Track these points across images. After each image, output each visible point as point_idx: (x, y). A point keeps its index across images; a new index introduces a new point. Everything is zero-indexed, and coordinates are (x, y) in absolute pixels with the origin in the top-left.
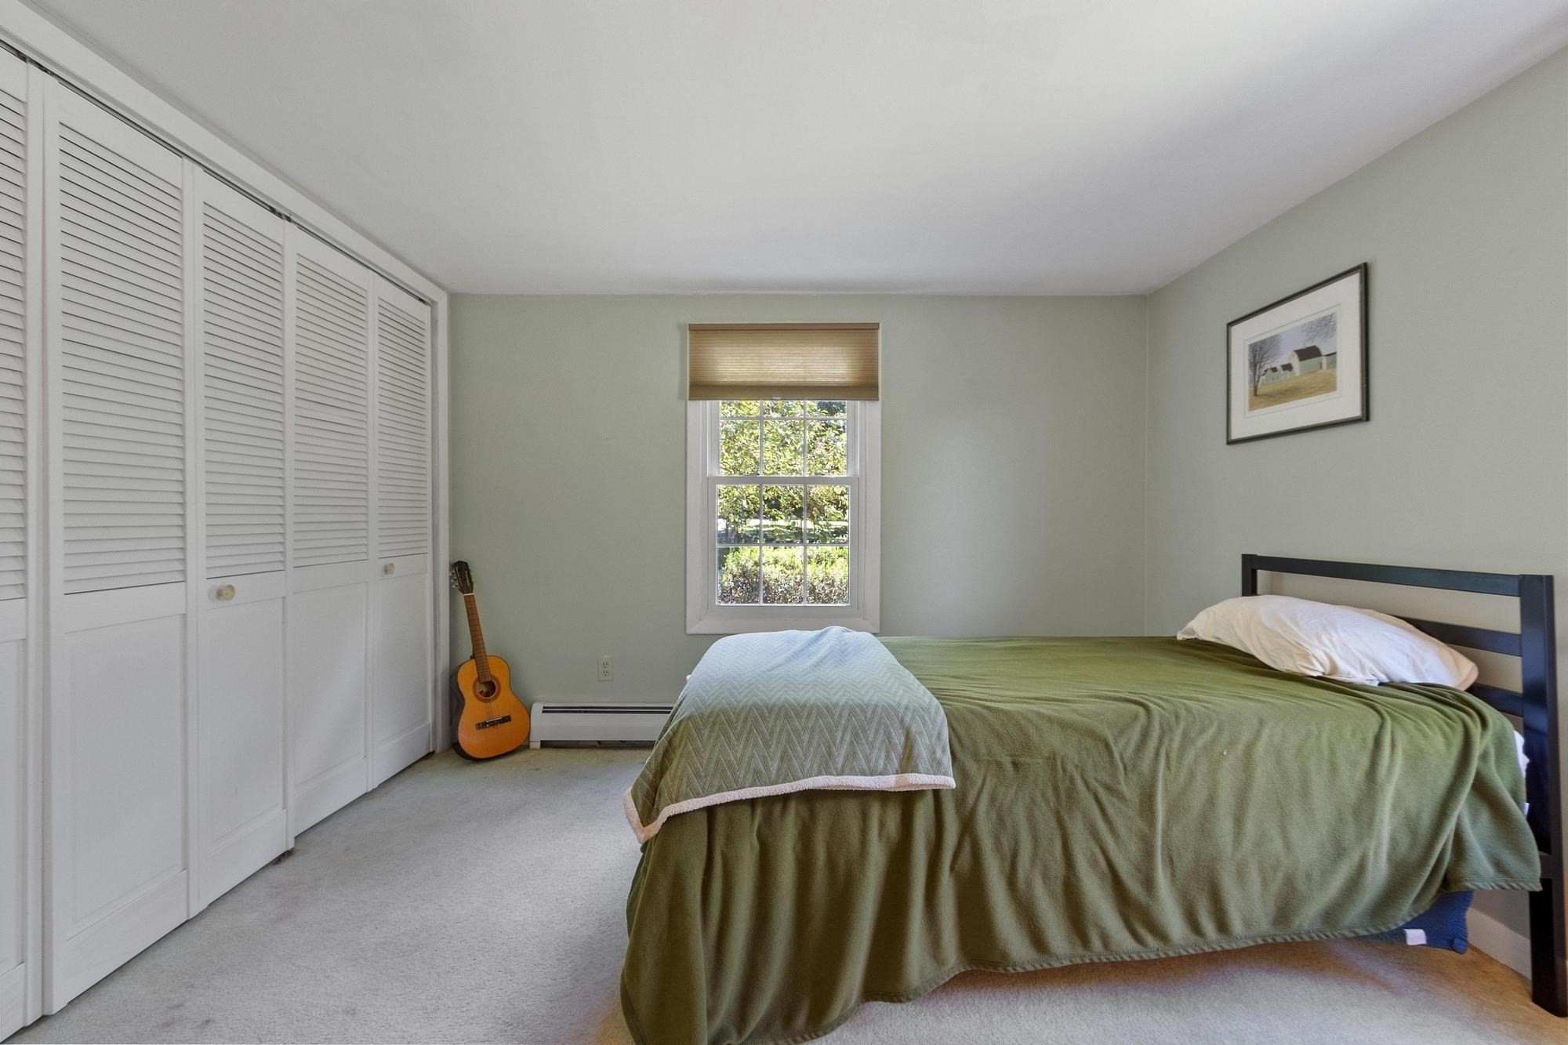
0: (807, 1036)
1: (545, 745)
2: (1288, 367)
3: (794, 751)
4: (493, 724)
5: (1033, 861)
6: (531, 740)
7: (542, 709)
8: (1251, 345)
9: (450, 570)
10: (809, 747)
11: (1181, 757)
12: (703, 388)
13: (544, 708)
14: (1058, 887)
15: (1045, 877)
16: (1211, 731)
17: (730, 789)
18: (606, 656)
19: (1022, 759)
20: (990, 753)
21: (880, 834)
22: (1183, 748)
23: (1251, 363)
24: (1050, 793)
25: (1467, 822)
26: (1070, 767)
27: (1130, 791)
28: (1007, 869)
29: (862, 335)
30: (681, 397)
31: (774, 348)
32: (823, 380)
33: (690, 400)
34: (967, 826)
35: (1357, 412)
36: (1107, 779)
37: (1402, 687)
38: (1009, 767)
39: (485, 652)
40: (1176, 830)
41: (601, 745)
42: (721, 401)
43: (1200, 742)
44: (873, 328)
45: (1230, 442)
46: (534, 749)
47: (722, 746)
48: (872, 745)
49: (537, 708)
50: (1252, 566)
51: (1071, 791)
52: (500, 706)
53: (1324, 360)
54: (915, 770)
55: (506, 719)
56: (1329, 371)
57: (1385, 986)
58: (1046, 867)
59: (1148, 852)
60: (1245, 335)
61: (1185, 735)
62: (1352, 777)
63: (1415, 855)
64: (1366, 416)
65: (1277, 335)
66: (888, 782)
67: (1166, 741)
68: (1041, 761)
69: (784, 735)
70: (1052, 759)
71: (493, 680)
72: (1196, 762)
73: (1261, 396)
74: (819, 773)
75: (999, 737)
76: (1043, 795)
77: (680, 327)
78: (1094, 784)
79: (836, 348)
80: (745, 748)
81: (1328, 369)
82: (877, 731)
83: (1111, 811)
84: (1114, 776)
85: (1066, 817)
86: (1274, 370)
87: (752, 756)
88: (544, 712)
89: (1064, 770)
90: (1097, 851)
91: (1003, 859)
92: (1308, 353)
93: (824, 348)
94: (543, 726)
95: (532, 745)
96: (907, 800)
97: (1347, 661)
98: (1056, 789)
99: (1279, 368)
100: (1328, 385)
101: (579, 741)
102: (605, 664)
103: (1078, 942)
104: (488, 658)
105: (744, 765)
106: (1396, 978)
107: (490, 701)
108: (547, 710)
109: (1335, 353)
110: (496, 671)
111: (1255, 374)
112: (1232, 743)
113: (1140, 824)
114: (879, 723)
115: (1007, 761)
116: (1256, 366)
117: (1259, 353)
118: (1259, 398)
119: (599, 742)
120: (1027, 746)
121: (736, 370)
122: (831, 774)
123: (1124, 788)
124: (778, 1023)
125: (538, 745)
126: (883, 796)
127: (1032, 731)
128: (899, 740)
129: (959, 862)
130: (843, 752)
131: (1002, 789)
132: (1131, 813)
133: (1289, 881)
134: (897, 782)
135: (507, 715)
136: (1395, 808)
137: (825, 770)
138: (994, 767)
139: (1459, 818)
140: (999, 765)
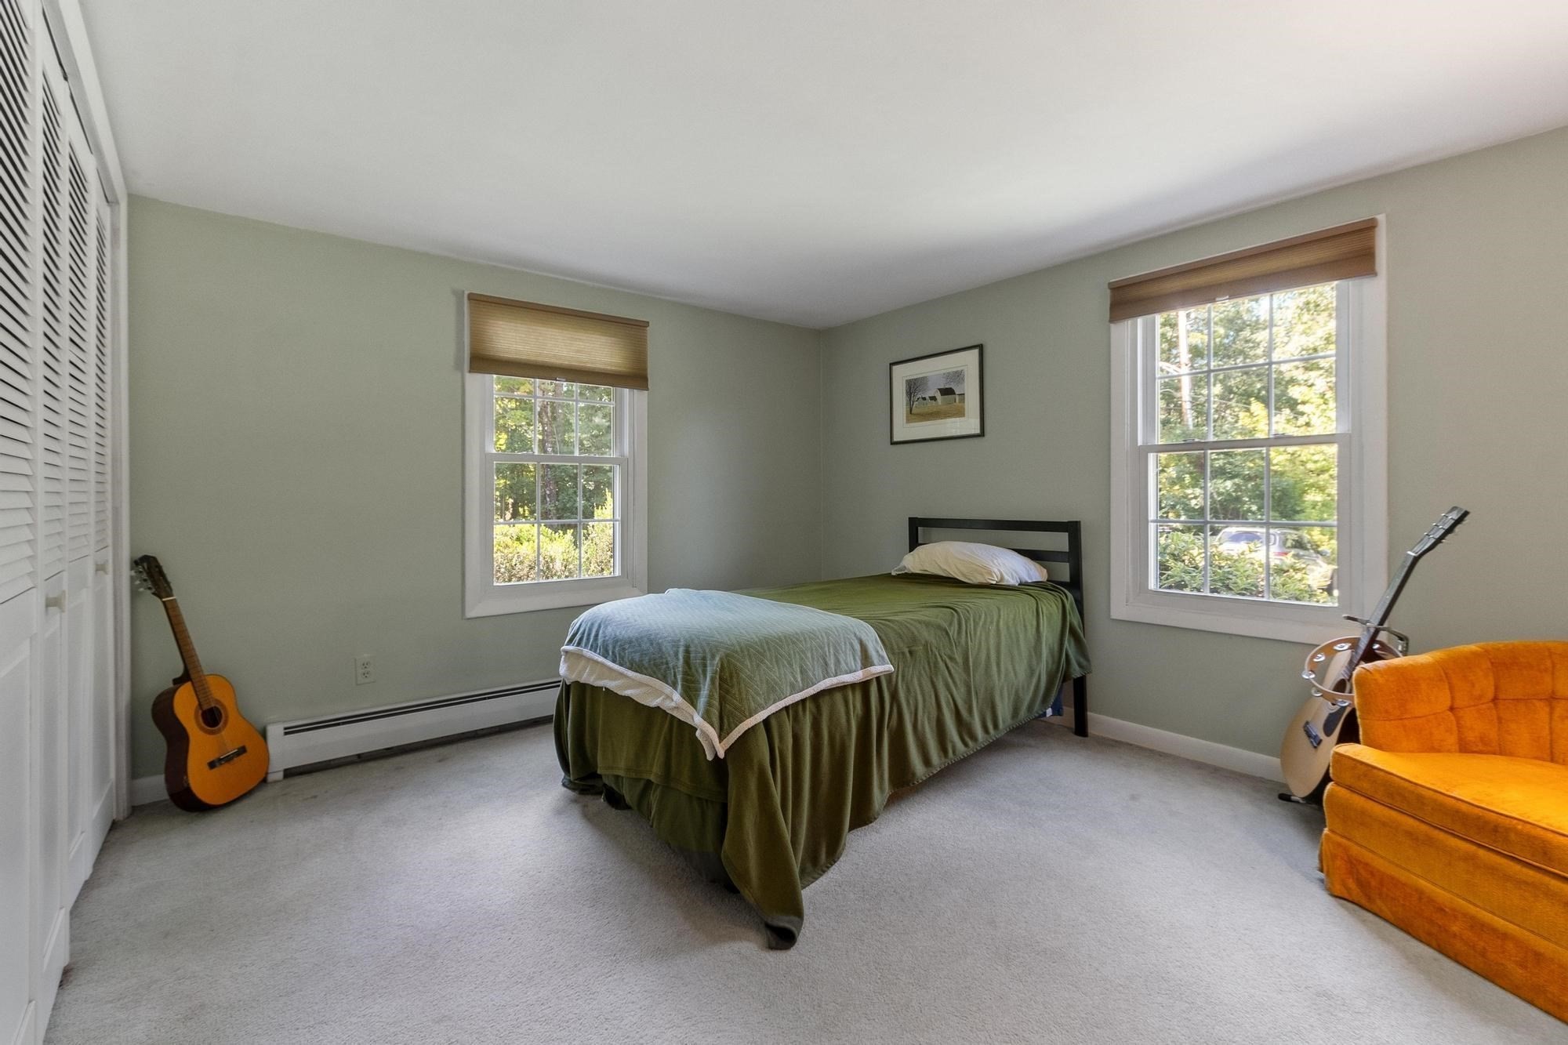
0: (829, 865)
1: (289, 773)
2: (933, 398)
3: (806, 665)
4: (228, 759)
5: (924, 712)
6: (270, 771)
7: (283, 731)
8: (907, 381)
9: (132, 569)
10: (813, 662)
11: (975, 634)
12: (483, 361)
13: (285, 729)
14: (934, 724)
15: (929, 719)
16: (983, 616)
17: (780, 699)
18: (366, 655)
19: (913, 648)
20: (898, 647)
21: (854, 712)
22: (975, 629)
23: (907, 392)
24: (927, 666)
25: (1068, 648)
26: (934, 649)
27: (959, 659)
28: (913, 719)
29: (631, 330)
30: (458, 366)
31: (557, 331)
32: (602, 367)
33: (470, 372)
34: (894, 696)
35: (978, 431)
36: (949, 652)
37: (1027, 584)
38: (908, 655)
39: (202, 671)
40: (977, 677)
41: (362, 759)
42: (495, 376)
43: (981, 623)
44: (644, 325)
45: (893, 443)
46: (276, 782)
47: (764, 670)
48: (846, 655)
49: (275, 732)
50: (915, 524)
51: (936, 663)
52: (229, 736)
53: (957, 398)
54: (872, 664)
55: (242, 750)
56: (960, 404)
57: (1030, 746)
58: (929, 713)
59: (969, 692)
60: (903, 374)
61: (974, 621)
62: (1032, 631)
63: (1054, 667)
64: (982, 434)
65: (926, 377)
66: (858, 676)
67: (968, 625)
68: (921, 648)
69: (797, 656)
70: (926, 645)
71: (217, 706)
72: (981, 635)
73: (914, 414)
74: (824, 678)
75: (900, 636)
76: (924, 668)
77: (458, 294)
78: (945, 657)
79: (613, 339)
80: (779, 669)
81: (960, 402)
82: (845, 643)
83: (953, 671)
84: (952, 650)
85: (935, 680)
86: (924, 399)
87: (785, 674)
88: (286, 734)
89: (932, 651)
90: (949, 696)
91: (911, 713)
92: (947, 392)
93: (602, 337)
94: (284, 751)
95: (271, 778)
96: (864, 686)
97: (1007, 574)
98: (929, 664)
99: (927, 398)
100: (960, 413)
101: (330, 761)
102: (365, 665)
103: (943, 755)
104: (208, 678)
105: (783, 680)
106: (1031, 742)
107: (219, 731)
108: (289, 731)
109: (964, 394)
110: (218, 693)
111: (910, 400)
112: (992, 623)
113: (964, 676)
114: (844, 638)
115: (906, 650)
116: (911, 394)
117: (913, 387)
118: (913, 415)
119: (359, 756)
120: (914, 640)
121: (520, 347)
122: (831, 677)
123: (956, 656)
124: (809, 866)
125: (280, 775)
126: (853, 686)
127: (913, 629)
128: (857, 647)
129: (891, 723)
130: (832, 661)
131: (906, 669)
132: (960, 670)
133: (1017, 692)
134: (863, 675)
135: (241, 745)
136: (1046, 645)
137: (826, 675)
138: (901, 656)
139: (1066, 649)
140: (903, 653)
